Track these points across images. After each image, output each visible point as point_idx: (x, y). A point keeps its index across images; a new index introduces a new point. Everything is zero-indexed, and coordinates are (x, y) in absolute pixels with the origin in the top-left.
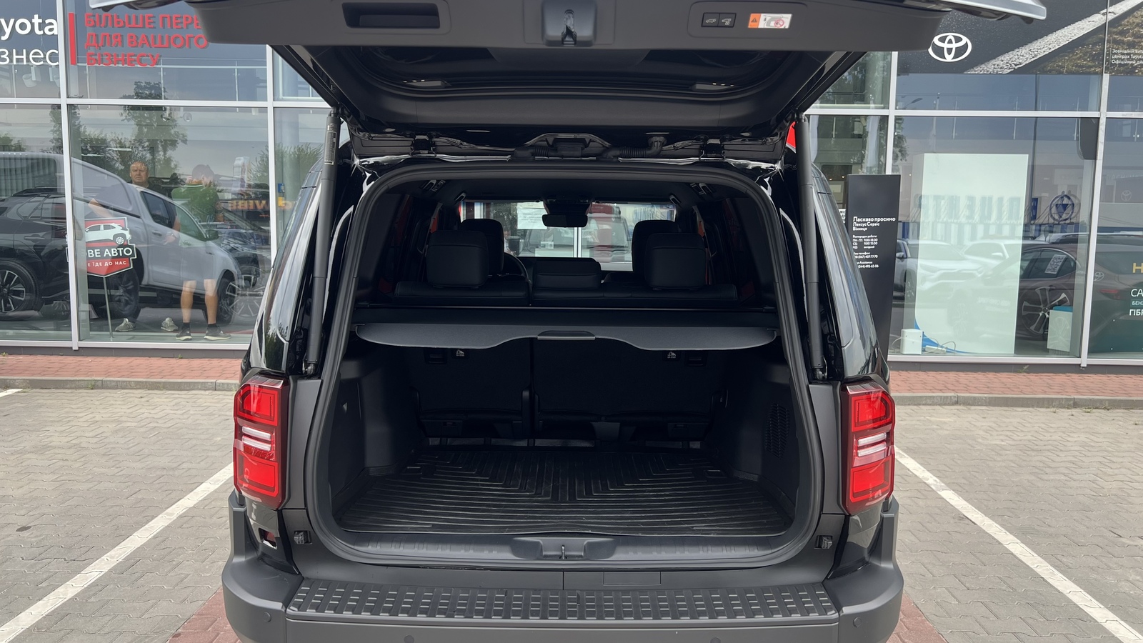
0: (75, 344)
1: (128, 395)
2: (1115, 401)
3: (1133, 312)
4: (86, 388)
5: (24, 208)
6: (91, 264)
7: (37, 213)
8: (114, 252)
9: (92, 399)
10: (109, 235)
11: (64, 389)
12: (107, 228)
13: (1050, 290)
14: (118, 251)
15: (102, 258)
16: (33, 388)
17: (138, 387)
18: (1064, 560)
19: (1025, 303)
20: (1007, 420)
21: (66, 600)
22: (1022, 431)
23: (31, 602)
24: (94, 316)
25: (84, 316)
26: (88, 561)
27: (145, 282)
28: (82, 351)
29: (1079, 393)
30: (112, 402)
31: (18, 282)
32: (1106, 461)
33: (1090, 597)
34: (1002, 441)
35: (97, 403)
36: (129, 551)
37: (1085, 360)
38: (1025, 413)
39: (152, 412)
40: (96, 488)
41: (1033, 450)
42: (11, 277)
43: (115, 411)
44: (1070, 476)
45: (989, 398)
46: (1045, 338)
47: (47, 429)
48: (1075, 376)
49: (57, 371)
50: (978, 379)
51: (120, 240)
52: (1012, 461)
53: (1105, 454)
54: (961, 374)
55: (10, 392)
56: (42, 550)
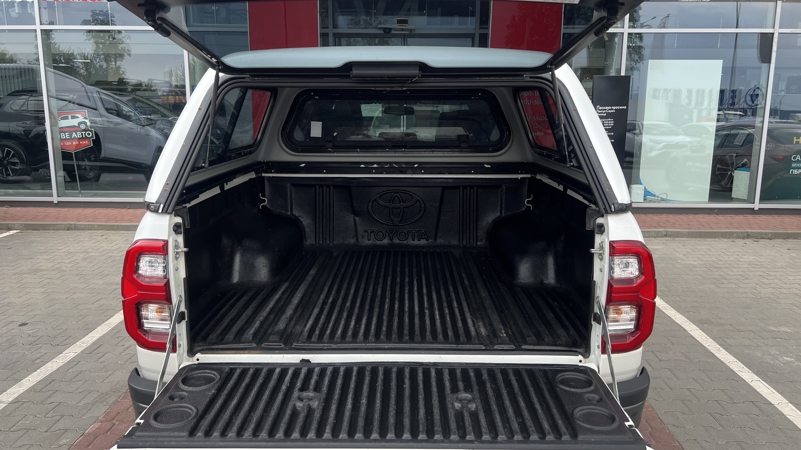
0: (55, 199)
1: (93, 234)
2: (776, 233)
3: (792, 171)
4: (64, 229)
5: (16, 104)
6: (64, 143)
7: (24, 108)
8: (79, 135)
9: (68, 237)
10: (75, 122)
11: (48, 230)
12: (73, 117)
13: (736, 156)
14: (82, 134)
15: (71, 139)
16: (27, 230)
17: (100, 228)
18: (728, 341)
19: (718, 166)
20: (699, 247)
21: (52, 371)
22: (709, 255)
23: (29, 372)
24: (68, 179)
25: (61, 179)
26: (68, 346)
27: (103, 155)
28: (60, 204)
29: (751, 228)
30: (82, 239)
31: (13, 156)
32: (765, 274)
33: (742, 365)
34: (695, 261)
35: (72, 240)
36: (94, 339)
37: (757, 205)
38: (712, 242)
39: (110, 245)
40: (72, 297)
41: (715, 267)
42: (8, 153)
43: (84, 245)
44: (739, 285)
45: (689, 232)
46: (731, 190)
47: (37, 257)
48: (750, 217)
49: (44, 218)
50: (681, 219)
51: (83, 126)
52: (699, 275)
53: (764, 270)
54: (671, 216)
55: (12, 232)
56: (36, 338)
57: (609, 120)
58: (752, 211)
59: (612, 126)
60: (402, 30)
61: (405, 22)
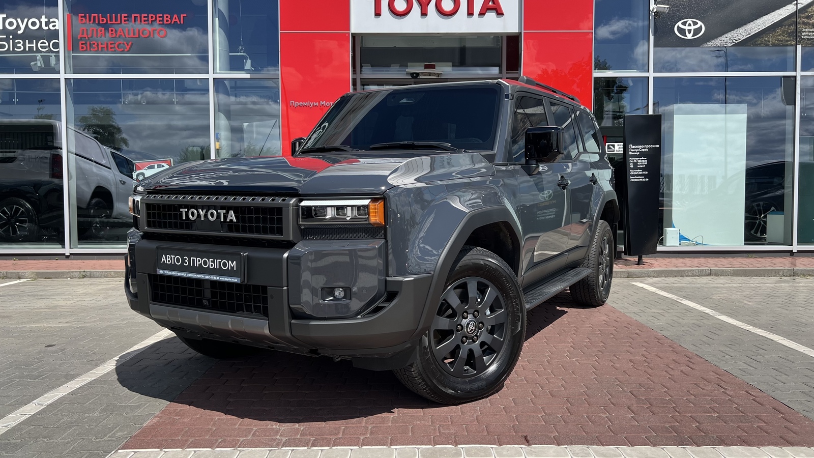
0: (67, 251)
1: (108, 281)
4: (78, 277)
9: (84, 283)
11: (62, 278)
16: (39, 278)
21: (92, 380)
26: (103, 361)
28: (72, 256)
29: (795, 266)
30: (98, 284)
34: (750, 292)
37: (795, 247)
38: (760, 279)
40: (99, 325)
43: (102, 288)
44: (806, 308)
45: (733, 270)
47: (54, 297)
48: (790, 259)
49: (56, 267)
50: (721, 261)
52: (761, 301)
54: (709, 259)
55: (22, 280)
57: (642, 158)
58: (791, 253)
59: (645, 165)
60: (430, 74)
61: (433, 67)
